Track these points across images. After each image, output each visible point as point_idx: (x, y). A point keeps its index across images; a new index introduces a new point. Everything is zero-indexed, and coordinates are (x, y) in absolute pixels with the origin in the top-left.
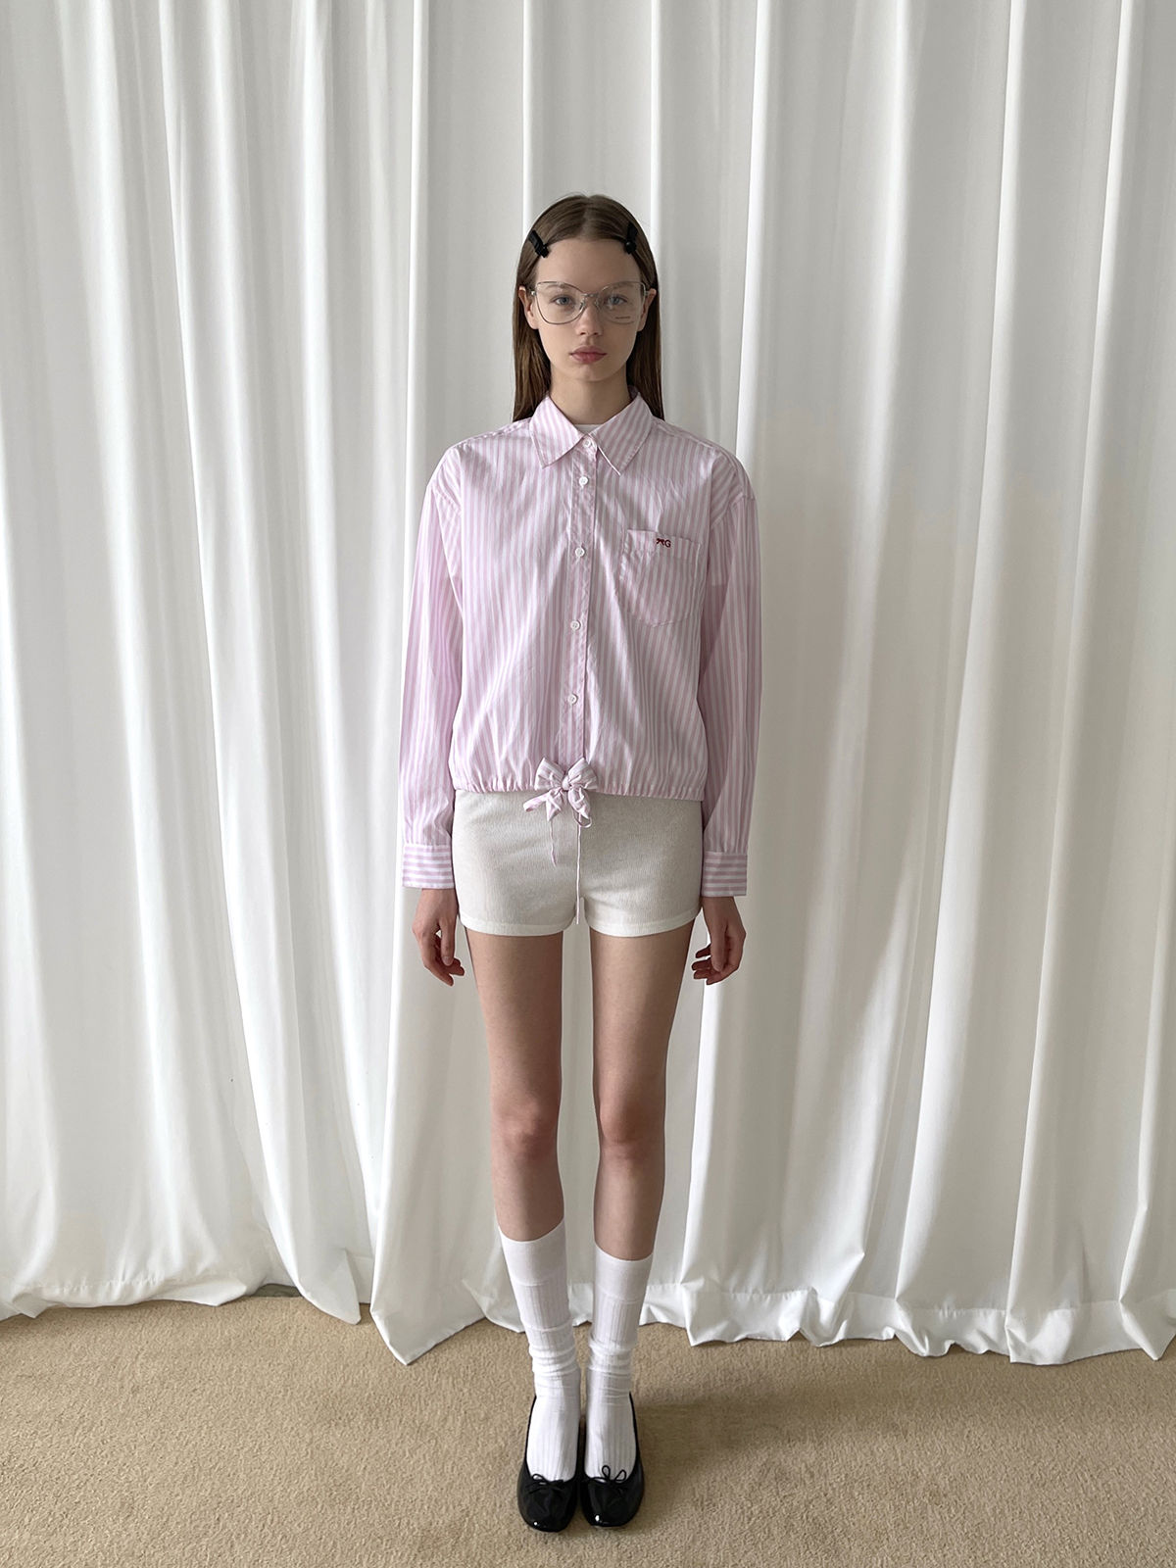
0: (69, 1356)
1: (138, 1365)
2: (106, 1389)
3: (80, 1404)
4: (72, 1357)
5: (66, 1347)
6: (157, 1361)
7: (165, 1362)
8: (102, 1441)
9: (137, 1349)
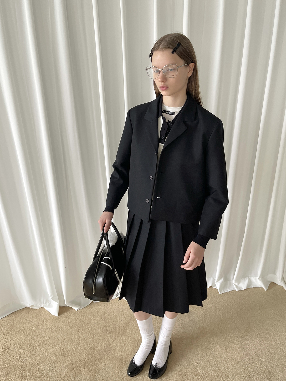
0: (27, 323)
1: (45, 324)
2: (38, 333)
3: (33, 338)
4: (28, 323)
5: (26, 321)
6: (49, 322)
7: (51, 322)
8: (41, 349)
9: (43, 319)
